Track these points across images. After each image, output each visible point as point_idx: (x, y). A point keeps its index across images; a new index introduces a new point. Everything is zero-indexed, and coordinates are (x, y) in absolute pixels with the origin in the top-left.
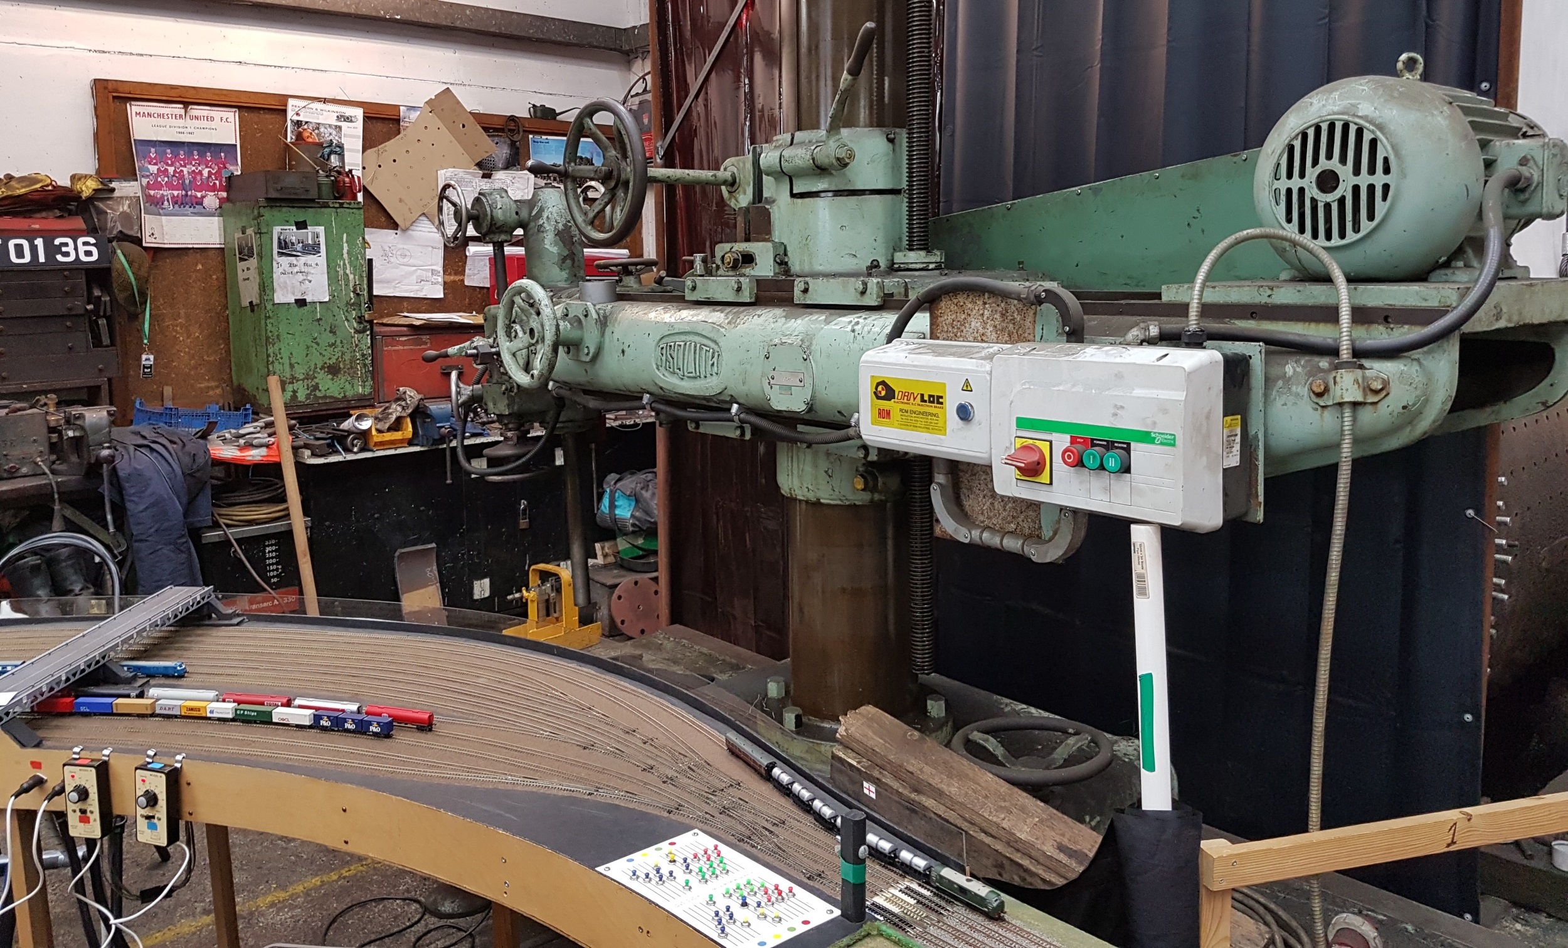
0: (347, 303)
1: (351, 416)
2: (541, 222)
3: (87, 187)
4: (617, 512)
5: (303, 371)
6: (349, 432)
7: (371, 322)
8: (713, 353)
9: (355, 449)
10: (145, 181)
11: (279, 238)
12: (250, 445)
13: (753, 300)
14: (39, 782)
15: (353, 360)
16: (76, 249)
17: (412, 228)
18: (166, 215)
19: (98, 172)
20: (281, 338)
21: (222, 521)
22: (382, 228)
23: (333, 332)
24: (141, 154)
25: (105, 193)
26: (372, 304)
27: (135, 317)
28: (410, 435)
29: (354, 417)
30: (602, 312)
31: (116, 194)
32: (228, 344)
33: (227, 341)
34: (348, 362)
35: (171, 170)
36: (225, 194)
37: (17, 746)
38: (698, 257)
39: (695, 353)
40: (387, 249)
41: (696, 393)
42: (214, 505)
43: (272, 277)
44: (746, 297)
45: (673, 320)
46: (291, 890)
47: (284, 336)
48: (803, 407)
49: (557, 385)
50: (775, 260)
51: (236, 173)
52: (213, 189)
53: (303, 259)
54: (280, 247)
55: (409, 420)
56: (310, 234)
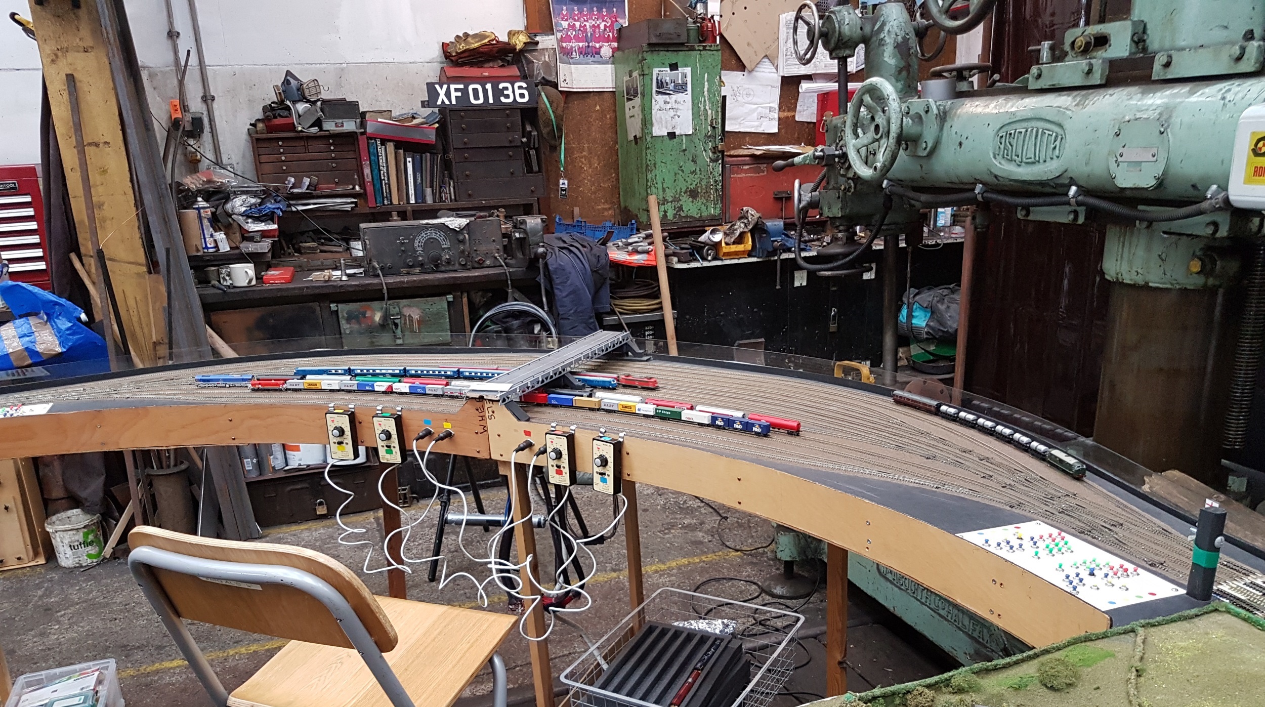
0: (705, 136)
1: (706, 231)
2: (882, 36)
3: (519, 41)
4: (914, 321)
5: (672, 195)
6: (705, 244)
7: (722, 152)
8: (1056, 137)
9: (709, 258)
10: (559, 35)
11: (657, 79)
12: (636, 252)
13: (1103, 82)
14: (529, 445)
15: (708, 186)
16: (514, 92)
17: (757, 69)
18: (574, 64)
19: (527, 28)
20: (657, 166)
21: (617, 310)
22: (733, 70)
23: (694, 161)
24: (556, 12)
25: (532, 45)
26: (724, 136)
27: (555, 148)
28: (750, 248)
29: (709, 232)
30: (942, 108)
31: (540, 46)
32: (617, 174)
33: (617, 170)
34: (704, 187)
35: (577, 24)
36: (615, 45)
37: (515, 420)
38: (1046, 44)
39: (1036, 138)
40: (736, 89)
41: (1031, 178)
42: (612, 297)
43: (651, 113)
44: (1096, 79)
45: (1014, 109)
46: (668, 565)
47: (659, 164)
48: (1152, 182)
49: (891, 183)
50: (1132, 39)
51: (624, 26)
52: (608, 40)
53: (674, 97)
54: (658, 87)
55: (749, 235)
56: (680, 75)
